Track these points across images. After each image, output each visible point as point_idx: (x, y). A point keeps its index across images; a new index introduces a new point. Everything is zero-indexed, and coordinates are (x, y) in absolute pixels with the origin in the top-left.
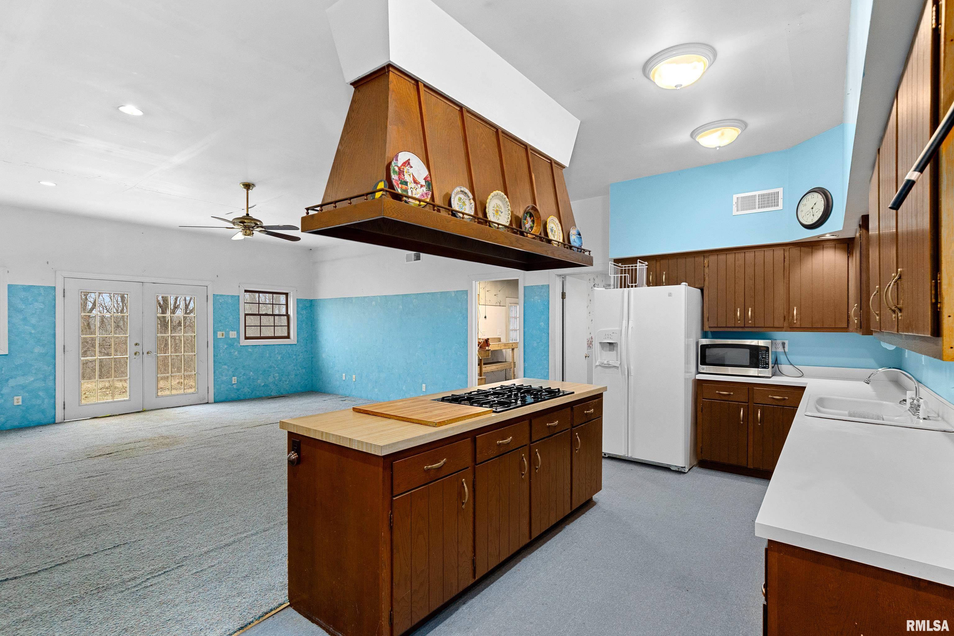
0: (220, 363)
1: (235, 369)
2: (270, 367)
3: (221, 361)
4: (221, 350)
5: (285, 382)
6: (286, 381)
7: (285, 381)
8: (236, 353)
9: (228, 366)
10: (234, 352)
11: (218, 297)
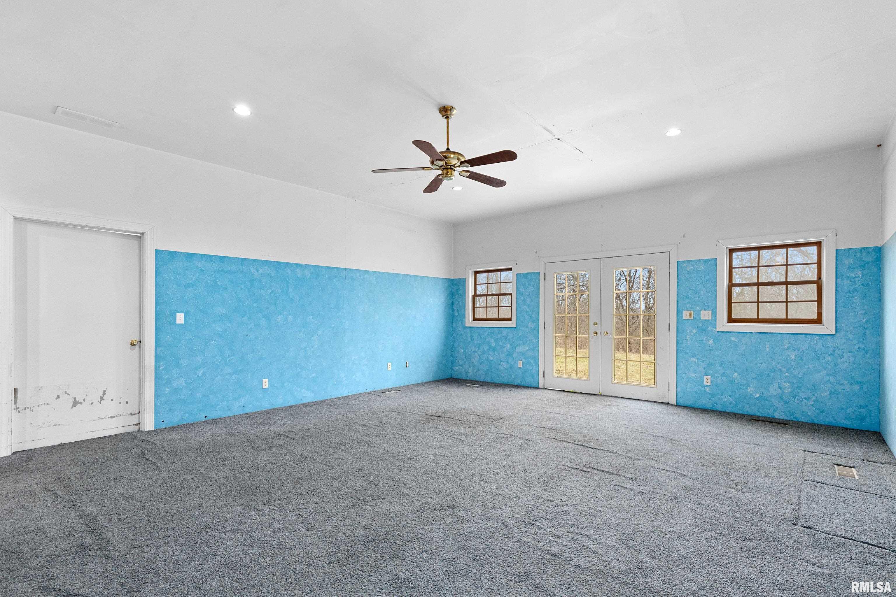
0: (686, 353)
1: (708, 365)
2: (774, 370)
3: (688, 351)
4: (688, 336)
5: (806, 401)
6: (808, 399)
7: (805, 398)
8: (711, 341)
9: (698, 359)
10: (708, 340)
11: (685, 265)
